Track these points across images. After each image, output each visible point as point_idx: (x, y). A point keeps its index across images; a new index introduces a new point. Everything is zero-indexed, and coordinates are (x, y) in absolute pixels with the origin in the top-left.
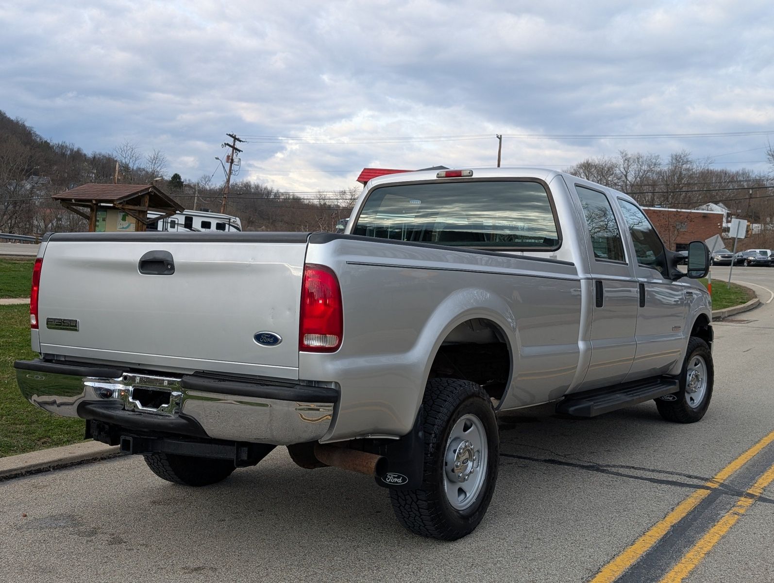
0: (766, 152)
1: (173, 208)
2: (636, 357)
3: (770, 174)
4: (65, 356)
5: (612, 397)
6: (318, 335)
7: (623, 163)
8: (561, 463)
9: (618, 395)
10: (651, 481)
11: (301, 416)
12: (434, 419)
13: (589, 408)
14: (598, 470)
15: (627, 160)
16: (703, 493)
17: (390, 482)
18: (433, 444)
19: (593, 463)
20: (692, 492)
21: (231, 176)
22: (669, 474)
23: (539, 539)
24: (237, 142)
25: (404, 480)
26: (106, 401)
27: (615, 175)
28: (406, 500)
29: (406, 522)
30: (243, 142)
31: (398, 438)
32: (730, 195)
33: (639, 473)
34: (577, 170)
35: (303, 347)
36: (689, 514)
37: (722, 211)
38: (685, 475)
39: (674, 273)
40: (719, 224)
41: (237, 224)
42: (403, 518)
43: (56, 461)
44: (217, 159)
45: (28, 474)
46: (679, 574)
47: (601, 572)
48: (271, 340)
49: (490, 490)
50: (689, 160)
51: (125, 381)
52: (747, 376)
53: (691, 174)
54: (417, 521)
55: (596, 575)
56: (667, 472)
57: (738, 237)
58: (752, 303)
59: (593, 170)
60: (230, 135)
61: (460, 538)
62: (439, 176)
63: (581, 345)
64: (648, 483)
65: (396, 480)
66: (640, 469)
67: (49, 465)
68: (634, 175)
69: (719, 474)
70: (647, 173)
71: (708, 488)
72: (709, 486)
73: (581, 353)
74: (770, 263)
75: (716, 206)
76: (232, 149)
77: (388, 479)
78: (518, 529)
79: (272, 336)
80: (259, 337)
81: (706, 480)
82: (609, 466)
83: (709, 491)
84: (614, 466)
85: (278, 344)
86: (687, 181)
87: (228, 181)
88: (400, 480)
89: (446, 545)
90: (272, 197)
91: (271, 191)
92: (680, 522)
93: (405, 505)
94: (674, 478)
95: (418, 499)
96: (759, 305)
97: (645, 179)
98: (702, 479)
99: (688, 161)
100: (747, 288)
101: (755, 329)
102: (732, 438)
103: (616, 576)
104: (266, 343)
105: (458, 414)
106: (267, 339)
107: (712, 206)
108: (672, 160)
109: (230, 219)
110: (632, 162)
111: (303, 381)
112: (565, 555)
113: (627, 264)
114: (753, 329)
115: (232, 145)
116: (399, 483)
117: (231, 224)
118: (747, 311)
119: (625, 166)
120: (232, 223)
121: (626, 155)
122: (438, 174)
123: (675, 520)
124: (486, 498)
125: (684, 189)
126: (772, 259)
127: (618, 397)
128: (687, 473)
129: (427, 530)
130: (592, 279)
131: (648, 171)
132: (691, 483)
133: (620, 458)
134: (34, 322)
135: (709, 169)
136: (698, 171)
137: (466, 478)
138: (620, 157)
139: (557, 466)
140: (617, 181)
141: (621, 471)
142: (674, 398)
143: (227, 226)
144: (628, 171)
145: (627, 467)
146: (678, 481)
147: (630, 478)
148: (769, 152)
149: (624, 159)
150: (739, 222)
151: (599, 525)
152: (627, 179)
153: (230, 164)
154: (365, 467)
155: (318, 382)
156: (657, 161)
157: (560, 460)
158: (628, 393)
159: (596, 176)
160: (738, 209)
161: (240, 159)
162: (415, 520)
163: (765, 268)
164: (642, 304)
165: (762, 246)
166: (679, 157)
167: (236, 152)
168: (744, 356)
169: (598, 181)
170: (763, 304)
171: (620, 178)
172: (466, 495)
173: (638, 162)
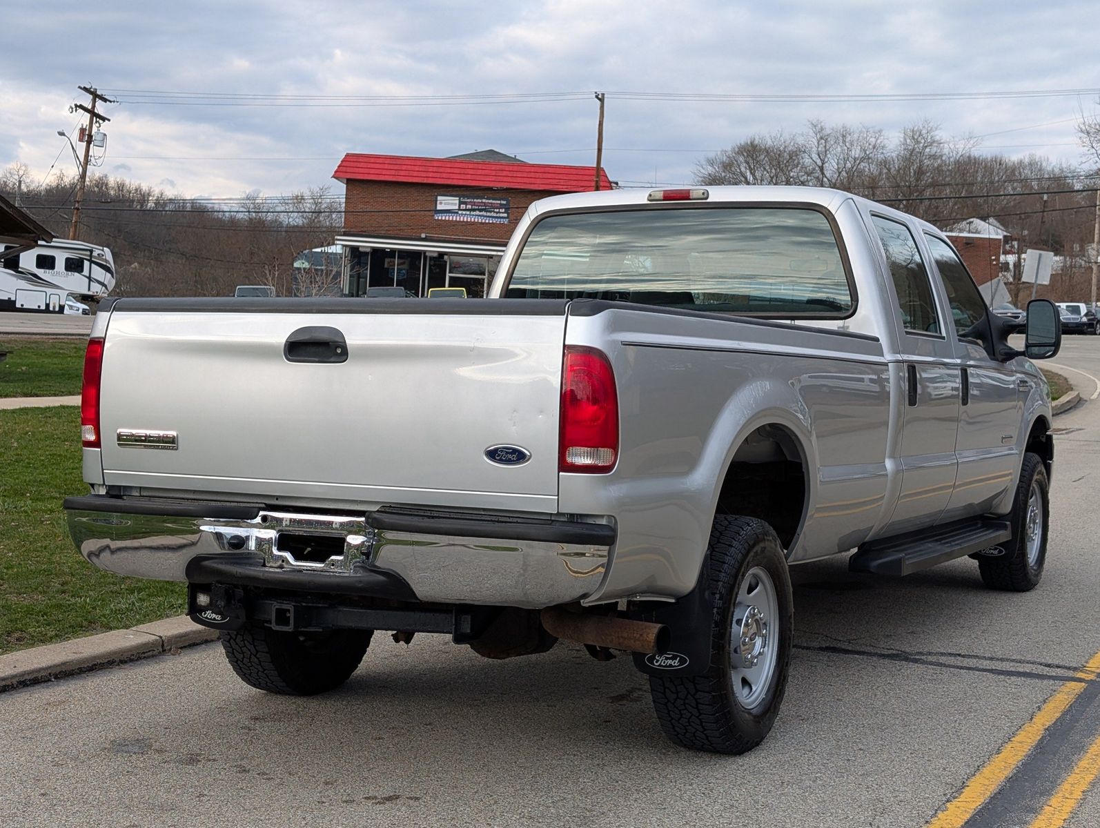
0: (1077, 127)
1: (33, 235)
2: (957, 484)
3: (1083, 166)
4: (140, 488)
5: (922, 548)
6: (586, 449)
7: (816, 144)
8: (847, 652)
9: (930, 545)
10: (993, 673)
11: (567, 563)
12: (717, 572)
13: (899, 562)
14: (907, 659)
15: (823, 138)
16: (1078, 687)
17: (660, 665)
18: (718, 608)
19: (896, 650)
20: (1060, 686)
21: (88, 166)
22: (1017, 662)
23: (861, 749)
24: (99, 103)
25: (682, 661)
26: (234, 554)
27: (802, 167)
28: (677, 693)
29: (674, 727)
30: (110, 102)
31: (673, 601)
32: (1007, 204)
33: (972, 663)
34: (734, 157)
35: (564, 466)
36: (1065, 713)
37: (997, 234)
38: (1041, 664)
39: (1002, 351)
40: (993, 258)
41: (106, 261)
42: (670, 721)
43: (59, 665)
44: (62, 134)
45: (20, 686)
46: (1076, 786)
47: (968, 786)
48: (514, 457)
49: (784, 680)
50: (937, 138)
51: (264, 524)
52: (1089, 520)
53: (940, 166)
54: (692, 724)
55: (963, 790)
56: (1013, 661)
57: (1039, 282)
58: (1068, 399)
59: (762, 157)
60: (85, 89)
61: (748, 751)
62: (652, 198)
63: (889, 464)
64: (990, 675)
65: (670, 662)
66: (970, 656)
67: (49, 671)
68: (836, 167)
69: (1091, 661)
70: (859, 163)
71: (1080, 680)
72: (1082, 677)
73: (889, 476)
74: (1085, 327)
75: (983, 223)
76: (89, 115)
77: (657, 661)
78: (825, 738)
79: (515, 451)
80: (492, 454)
81: (1075, 669)
82: (921, 653)
83: (1083, 684)
84: (930, 654)
85: (523, 463)
86: (933, 178)
87: (83, 176)
88: (677, 662)
89: (731, 759)
90: (151, 205)
91: (149, 195)
92: (1055, 724)
93: (676, 700)
94: (1027, 668)
95: (697, 691)
96: (1078, 402)
97: (856, 174)
98: (1069, 668)
99: (934, 142)
100: (1052, 373)
101: (1082, 443)
102: (1095, 612)
103: (991, 790)
104: (505, 461)
105: (748, 566)
106: (509, 455)
107: (978, 223)
108: (905, 139)
109: (91, 251)
110: (832, 142)
111: (563, 514)
112: (908, 768)
113: (944, 338)
114: (1078, 443)
115: (90, 107)
116: (675, 666)
117: (93, 259)
118: (1061, 413)
119: (819, 149)
120: (95, 257)
121: (822, 129)
122: (650, 195)
123: (1048, 721)
124: (778, 693)
125: (927, 193)
126: (1089, 320)
127: (931, 548)
128: (1043, 660)
129: (707, 737)
130: (903, 363)
131: (862, 160)
132: (1054, 674)
133: (937, 642)
134: (92, 438)
135: (972, 155)
136: (951, 159)
137: (755, 661)
138: (812, 133)
139: (842, 656)
140: (805, 177)
141: (943, 659)
142: (1000, 551)
143: (86, 264)
144: (826, 160)
145: (951, 655)
146: (1034, 672)
147: (960, 669)
148: (1082, 126)
149: (818, 136)
150: (1040, 255)
151: (940, 731)
152: (823, 174)
153: (85, 144)
154: (639, 640)
155: (582, 516)
156: (879, 141)
157: (843, 647)
158: (943, 542)
159: (767, 168)
160: (1023, 229)
161: (105, 135)
162: (689, 722)
163: (1077, 336)
164: (965, 402)
165: (1068, 297)
166: (918, 134)
167: (96, 122)
168: (1075, 488)
169: (772, 178)
170: (1086, 401)
171: (812, 173)
172: (751, 689)
173: (844, 142)
